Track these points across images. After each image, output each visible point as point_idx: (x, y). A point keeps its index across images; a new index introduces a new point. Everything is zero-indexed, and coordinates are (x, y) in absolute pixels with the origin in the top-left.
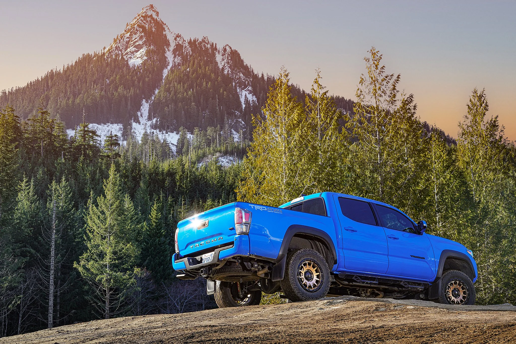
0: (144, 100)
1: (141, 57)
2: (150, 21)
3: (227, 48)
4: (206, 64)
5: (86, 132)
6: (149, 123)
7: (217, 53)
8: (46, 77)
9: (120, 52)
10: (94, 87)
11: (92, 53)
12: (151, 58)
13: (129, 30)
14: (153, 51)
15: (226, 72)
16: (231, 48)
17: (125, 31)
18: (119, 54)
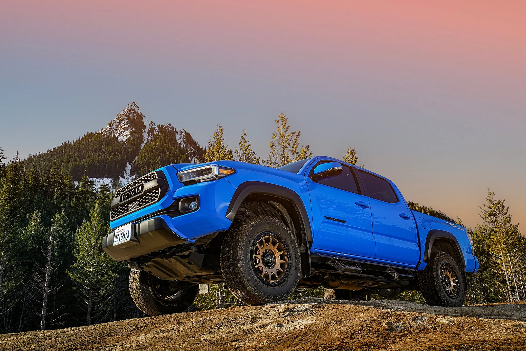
0: (128, 163)
1: (127, 136)
2: (133, 113)
3: (183, 131)
4: (170, 140)
5: (86, 182)
6: (131, 178)
7: (176, 134)
8: (61, 147)
9: (112, 132)
10: (94, 154)
11: (93, 132)
12: (133, 136)
13: (119, 118)
14: (135, 132)
15: (182, 146)
16: (185, 131)
17: (116, 118)
18: (112, 133)
